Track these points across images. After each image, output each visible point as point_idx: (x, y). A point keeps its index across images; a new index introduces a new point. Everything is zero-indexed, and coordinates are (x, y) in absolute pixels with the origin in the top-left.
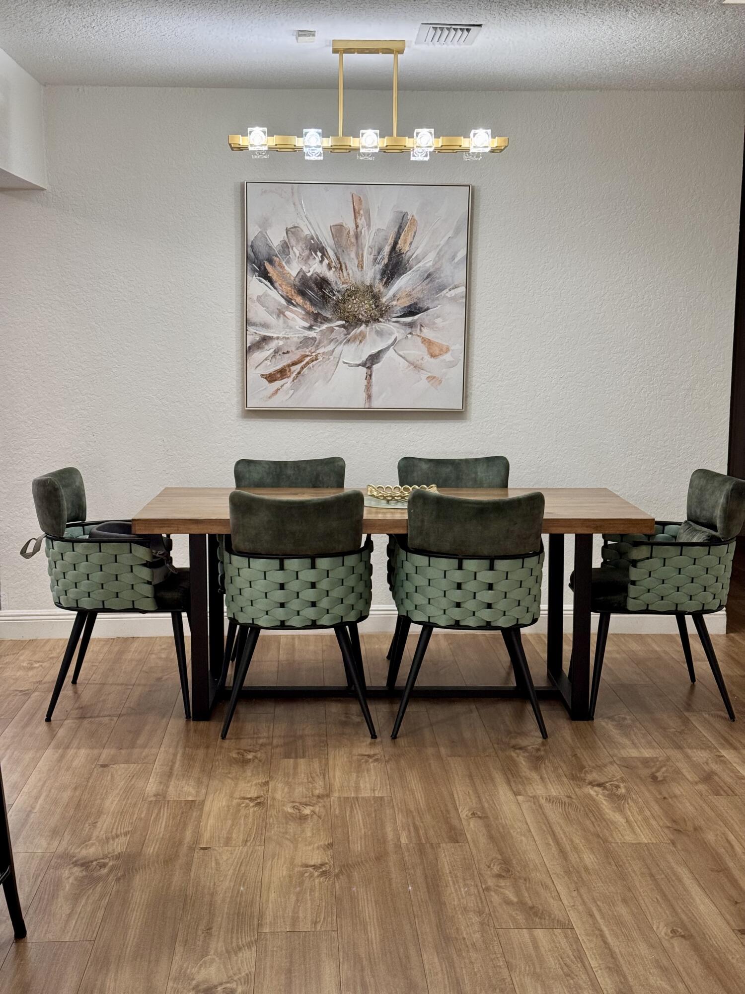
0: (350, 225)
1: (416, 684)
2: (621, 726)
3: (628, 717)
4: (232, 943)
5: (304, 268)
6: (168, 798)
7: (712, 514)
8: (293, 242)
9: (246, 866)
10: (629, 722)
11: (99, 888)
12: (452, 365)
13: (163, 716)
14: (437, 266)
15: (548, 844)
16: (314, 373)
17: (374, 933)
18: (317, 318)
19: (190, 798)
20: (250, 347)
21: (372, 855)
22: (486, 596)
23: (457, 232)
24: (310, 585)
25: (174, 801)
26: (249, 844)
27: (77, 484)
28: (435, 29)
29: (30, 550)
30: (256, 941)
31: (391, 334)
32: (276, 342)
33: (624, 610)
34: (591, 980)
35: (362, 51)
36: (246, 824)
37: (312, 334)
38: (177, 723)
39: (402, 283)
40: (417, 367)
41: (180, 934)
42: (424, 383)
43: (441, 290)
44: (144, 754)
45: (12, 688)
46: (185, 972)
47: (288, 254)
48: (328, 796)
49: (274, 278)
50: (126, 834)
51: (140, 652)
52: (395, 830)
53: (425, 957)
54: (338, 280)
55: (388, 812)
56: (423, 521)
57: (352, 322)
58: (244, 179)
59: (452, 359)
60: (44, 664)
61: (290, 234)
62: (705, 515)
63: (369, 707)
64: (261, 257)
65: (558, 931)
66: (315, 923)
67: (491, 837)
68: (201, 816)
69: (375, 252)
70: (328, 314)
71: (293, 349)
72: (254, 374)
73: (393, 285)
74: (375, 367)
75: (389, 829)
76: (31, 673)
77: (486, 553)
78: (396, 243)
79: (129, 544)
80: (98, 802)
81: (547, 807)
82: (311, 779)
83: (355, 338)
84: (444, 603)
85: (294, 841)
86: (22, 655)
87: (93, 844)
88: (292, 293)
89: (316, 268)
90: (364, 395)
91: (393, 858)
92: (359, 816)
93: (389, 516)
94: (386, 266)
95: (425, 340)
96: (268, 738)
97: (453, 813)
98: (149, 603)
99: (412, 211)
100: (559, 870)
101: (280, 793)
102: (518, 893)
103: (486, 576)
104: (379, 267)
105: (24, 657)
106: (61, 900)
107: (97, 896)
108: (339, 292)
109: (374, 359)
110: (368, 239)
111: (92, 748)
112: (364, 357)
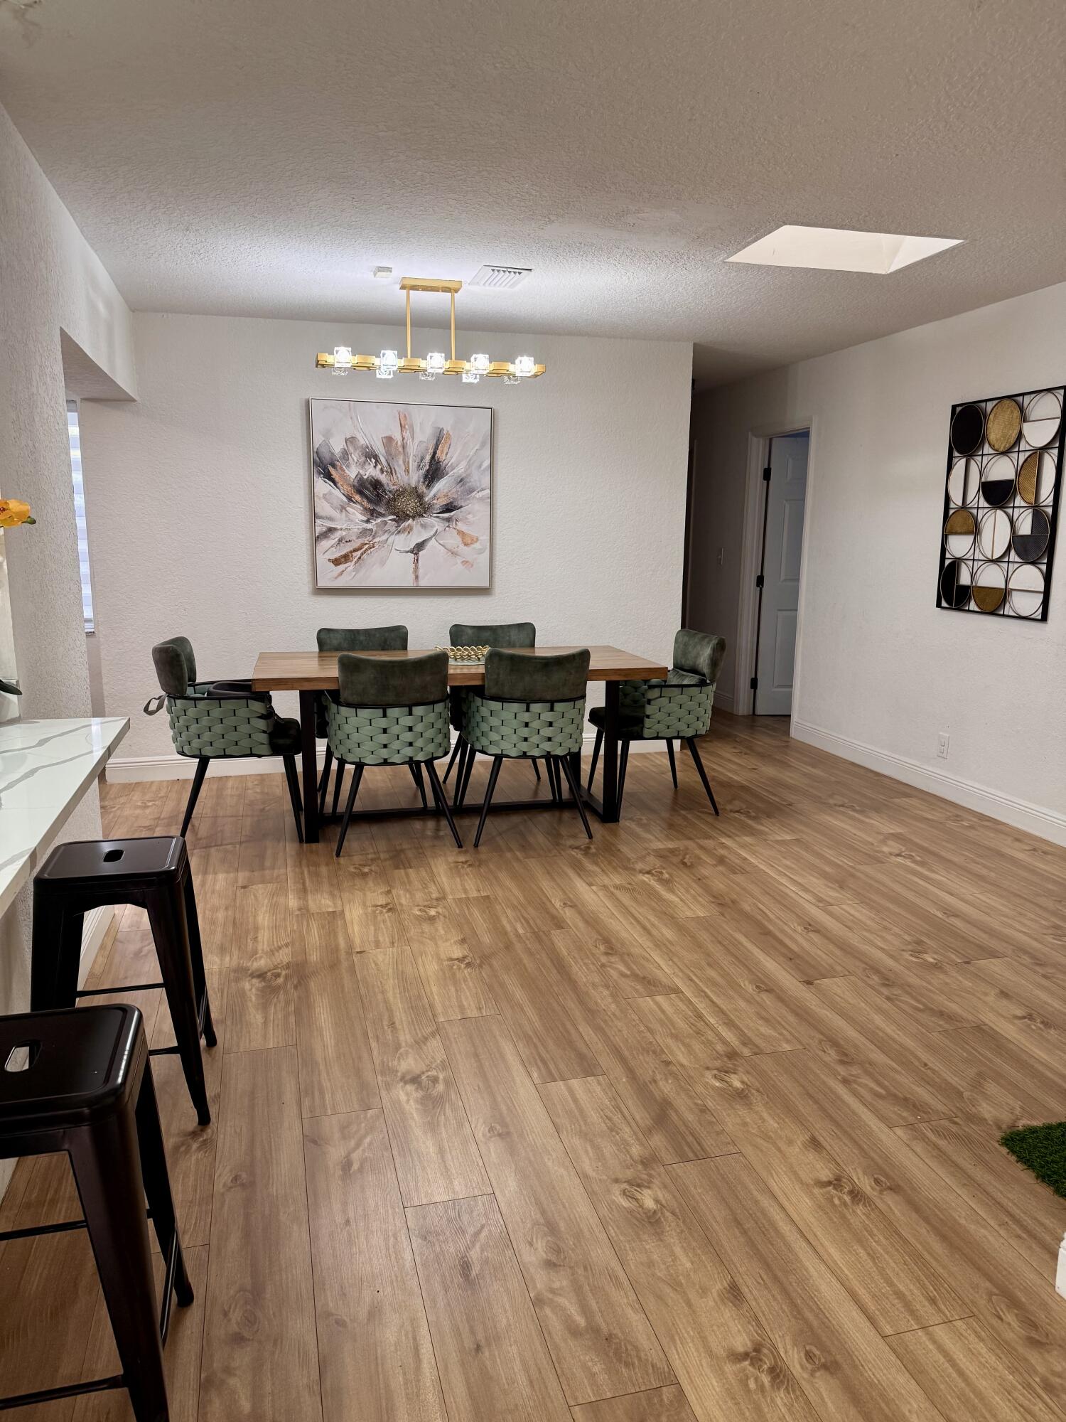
0: (397, 436)
1: (492, 801)
2: (640, 824)
3: (644, 818)
4: (417, 1034)
5: (361, 471)
6: (312, 911)
7: (695, 663)
8: (351, 449)
9: (402, 964)
10: (645, 821)
11: (282, 996)
12: (480, 552)
13: (279, 841)
14: (469, 472)
15: (631, 923)
16: (372, 558)
17: (530, 1012)
18: (373, 514)
19: (330, 910)
20: (318, 537)
21: (501, 945)
22: (547, 732)
23: (483, 445)
24: (407, 729)
25: (318, 913)
26: (396, 945)
27: (188, 650)
28: (493, 270)
29: (153, 707)
30: (437, 1030)
31: (433, 526)
32: (340, 532)
33: (641, 737)
34: (717, 1035)
35: (425, 289)
36: (387, 928)
37: (369, 526)
38: (291, 847)
39: (441, 486)
40: (454, 554)
41: (369, 1031)
42: (460, 567)
43: (471, 492)
44: (275, 875)
45: (136, 825)
46: (388, 1065)
47: (348, 460)
48: (444, 898)
49: (337, 479)
50: (287, 945)
51: (237, 788)
52: (510, 922)
53: (581, 1030)
54: (389, 482)
55: (498, 907)
56: (498, 674)
57: (401, 517)
58: (309, 396)
59: (480, 547)
60: (157, 803)
61: (348, 443)
62: (688, 663)
63: (455, 821)
64: (325, 462)
65: (673, 996)
66: (480, 1009)
67: (587, 922)
68: (345, 924)
69: (418, 460)
70: (381, 510)
71: (354, 538)
72: (322, 559)
73: (433, 487)
74: (420, 553)
75: (505, 922)
76: (148, 811)
77: (549, 698)
78: (435, 453)
79: (245, 700)
80: (251, 919)
81: (617, 892)
82: (425, 887)
83: (404, 529)
84: (514, 738)
85: (433, 938)
86: (133, 796)
87: (261, 957)
88: (352, 492)
89: (371, 471)
90: (413, 577)
91: (518, 946)
92: (476, 913)
93: (465, 671)
94: (428, 471)
95: (459, 532)
96: (375, 853)
97: (548, 903)
98: (265, 749)
99: (447, 428)
100: (651, 945)
101: (404, 899)
102: (629, 968)
103: (547, 716)
104: (423, 472)
105: (136, 797)
106: (252, 1010)
107: (283, 1004)
108: (390, 492)
109: (420, 546)
110: (413, 449)
111: (227, 872)
112: (412, 546)
